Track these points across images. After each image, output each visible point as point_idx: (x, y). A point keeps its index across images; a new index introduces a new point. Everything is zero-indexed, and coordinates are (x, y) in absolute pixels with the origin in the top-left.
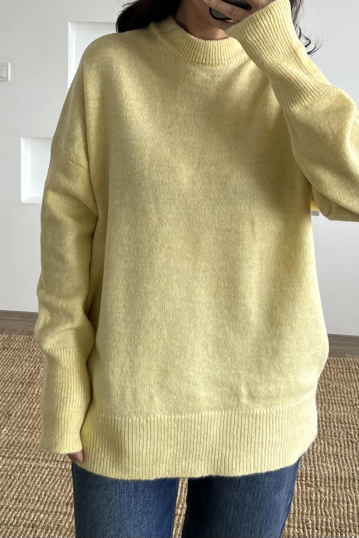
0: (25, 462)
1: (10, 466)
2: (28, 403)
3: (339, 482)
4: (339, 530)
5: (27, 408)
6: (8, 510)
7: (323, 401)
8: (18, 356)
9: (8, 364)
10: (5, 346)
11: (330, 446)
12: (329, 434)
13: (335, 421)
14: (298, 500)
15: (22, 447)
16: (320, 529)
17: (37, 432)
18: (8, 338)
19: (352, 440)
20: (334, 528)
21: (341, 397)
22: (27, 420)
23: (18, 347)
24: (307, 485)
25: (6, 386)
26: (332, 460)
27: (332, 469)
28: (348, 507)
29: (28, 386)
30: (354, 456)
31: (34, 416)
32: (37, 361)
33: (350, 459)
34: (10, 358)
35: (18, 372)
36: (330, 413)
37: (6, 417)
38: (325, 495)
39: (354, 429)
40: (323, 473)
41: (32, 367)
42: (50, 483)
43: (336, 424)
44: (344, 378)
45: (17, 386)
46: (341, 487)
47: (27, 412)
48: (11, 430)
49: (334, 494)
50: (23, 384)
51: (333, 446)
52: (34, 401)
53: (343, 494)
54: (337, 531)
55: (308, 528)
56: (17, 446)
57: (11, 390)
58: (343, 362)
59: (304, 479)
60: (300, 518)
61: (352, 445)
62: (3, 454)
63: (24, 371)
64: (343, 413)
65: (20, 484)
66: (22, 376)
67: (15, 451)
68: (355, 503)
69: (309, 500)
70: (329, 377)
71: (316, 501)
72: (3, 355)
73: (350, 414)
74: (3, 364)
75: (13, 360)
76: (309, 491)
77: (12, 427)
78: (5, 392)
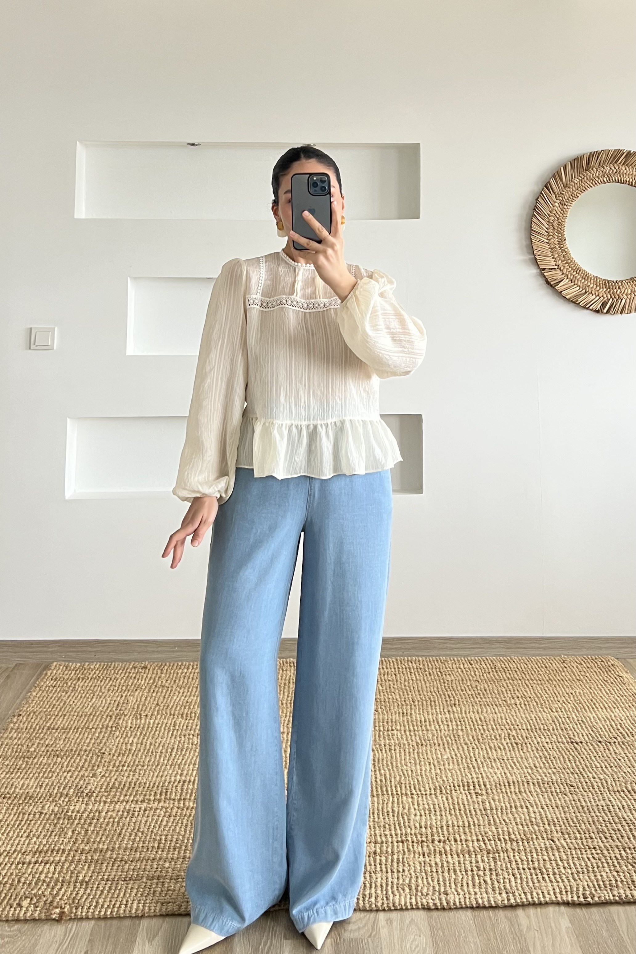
0: (133, 806)
1: (116, 812)
2: (122, 738)
3: (512, 787)
4: (524, 838)
5: (123, 743)
6: (124, 862)
7: (474, 704)
8: (98, 686)
9: (88, 695)
10: (79, 676)
11: (493, 751)
12: (489, 737)
13: (492, 723)
14: (470, 811)
15: (126, 789)
16: (503, 840)
17: (140, 770)
18: (80, 666)
19: (516, 741)
20: (519, 837)
21: (492, 698)
22: (126, 757)
23: (96, 675)
24: (476, 793)
25: (90, 720)
26: (499, 764)
27: (501, 774)
28: (529, 812)
29: (117, 719)
30: (522, 758)
31: (133, 751)
32: (122, 690)
33: (518, 762)
34: (88, 688)
35: (101, 703)
36: (486, 715)
37: (99, 756)
38: (499, 801)
39: (516, 730)
40: (492, 780)
41: (117, 697)
42: (170, 824)
43: (495, 727)
44: (491, 677)
45: (103, 720)
46: (515, 792)
47: (124, 748)
48: (107, 770)
49: (509, 800)
50: (111, 716)
51: (496, 750)
52: (129, 735)
53: (519, 799)
54: (523, 839)
55: (489, 840)
56: (119, 788)
57: (98, 725)
58: (486, 662)
59: (472, 788)
60: (477, 830)
61: (518, 747)
62: (104, 798)
63: (108, 702)
64: (499, 714)
65: (132, 831)
66: (108, 708)
67: (118, 794)
68: (535, 807)
69: (483, 809)
70: (475, 679)
71: (492, 809)
72: (79, 686)
73: (507, 715)
74: (81, 697)
75: (93, 691)
76: (480, 800)
77: (108, 767)
78: (91, 727)
